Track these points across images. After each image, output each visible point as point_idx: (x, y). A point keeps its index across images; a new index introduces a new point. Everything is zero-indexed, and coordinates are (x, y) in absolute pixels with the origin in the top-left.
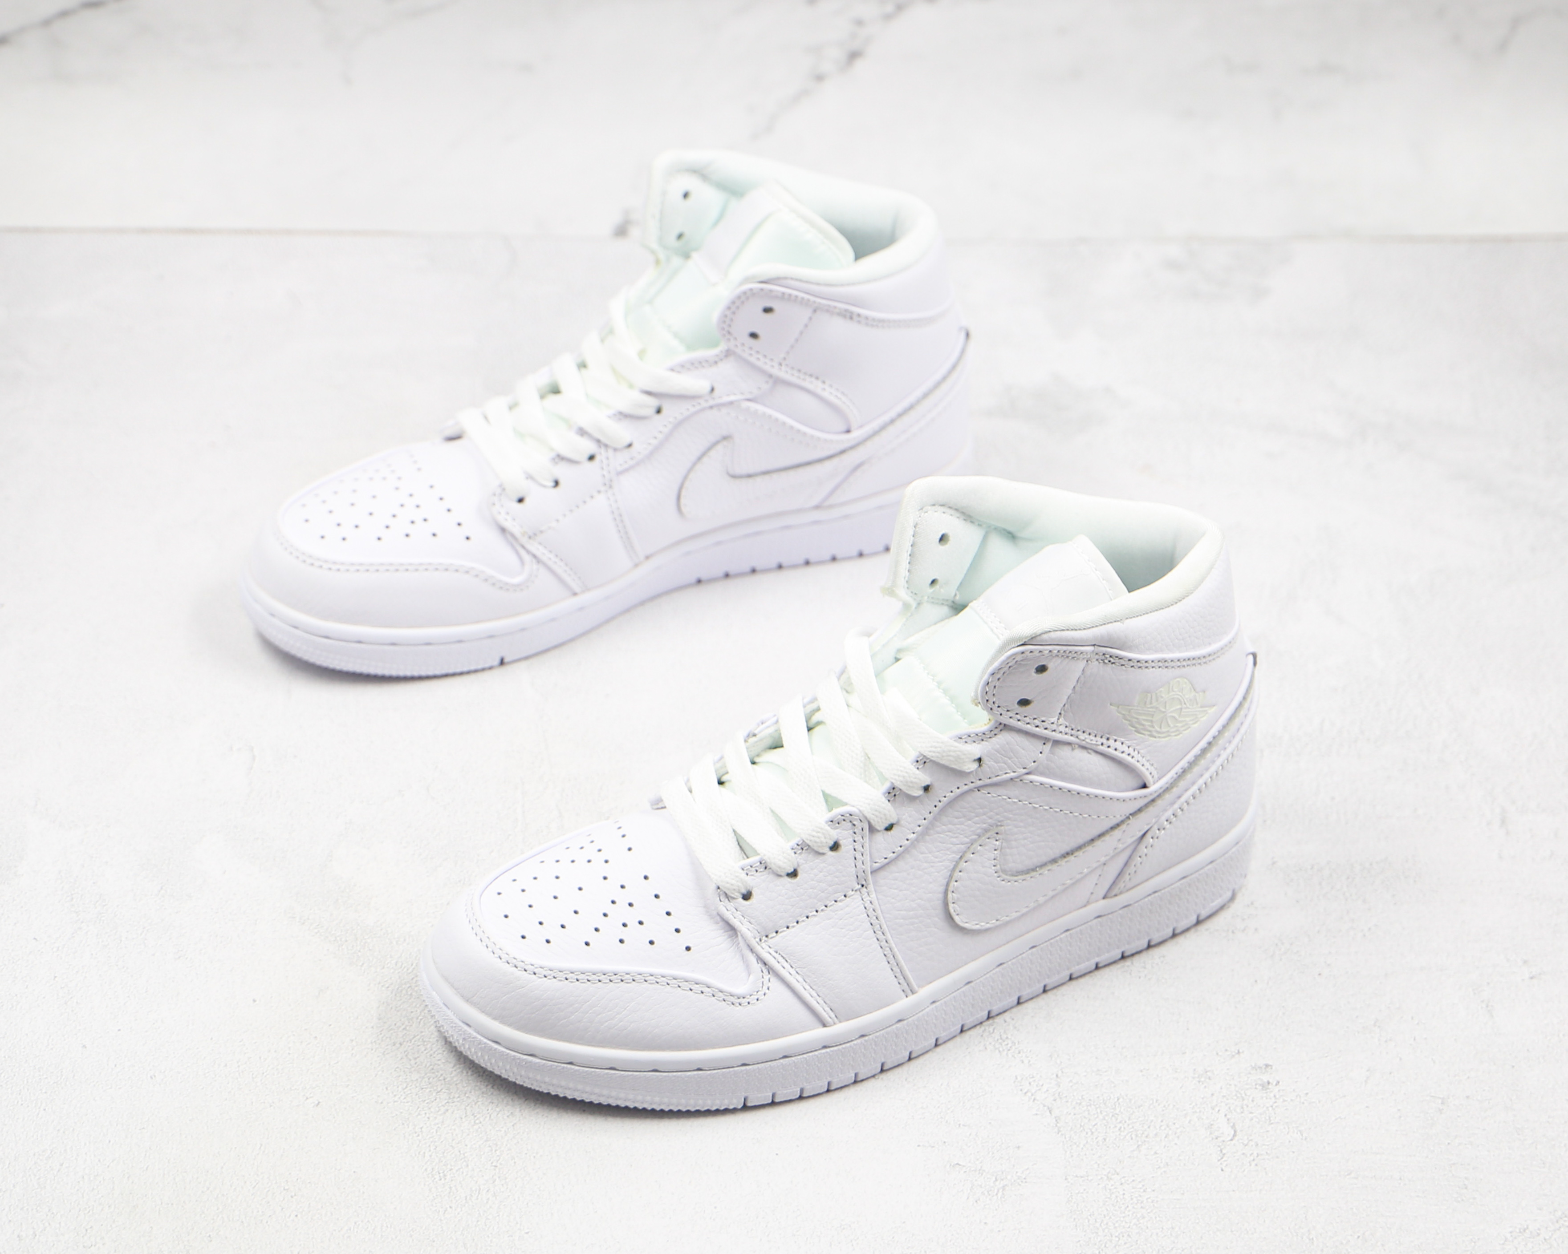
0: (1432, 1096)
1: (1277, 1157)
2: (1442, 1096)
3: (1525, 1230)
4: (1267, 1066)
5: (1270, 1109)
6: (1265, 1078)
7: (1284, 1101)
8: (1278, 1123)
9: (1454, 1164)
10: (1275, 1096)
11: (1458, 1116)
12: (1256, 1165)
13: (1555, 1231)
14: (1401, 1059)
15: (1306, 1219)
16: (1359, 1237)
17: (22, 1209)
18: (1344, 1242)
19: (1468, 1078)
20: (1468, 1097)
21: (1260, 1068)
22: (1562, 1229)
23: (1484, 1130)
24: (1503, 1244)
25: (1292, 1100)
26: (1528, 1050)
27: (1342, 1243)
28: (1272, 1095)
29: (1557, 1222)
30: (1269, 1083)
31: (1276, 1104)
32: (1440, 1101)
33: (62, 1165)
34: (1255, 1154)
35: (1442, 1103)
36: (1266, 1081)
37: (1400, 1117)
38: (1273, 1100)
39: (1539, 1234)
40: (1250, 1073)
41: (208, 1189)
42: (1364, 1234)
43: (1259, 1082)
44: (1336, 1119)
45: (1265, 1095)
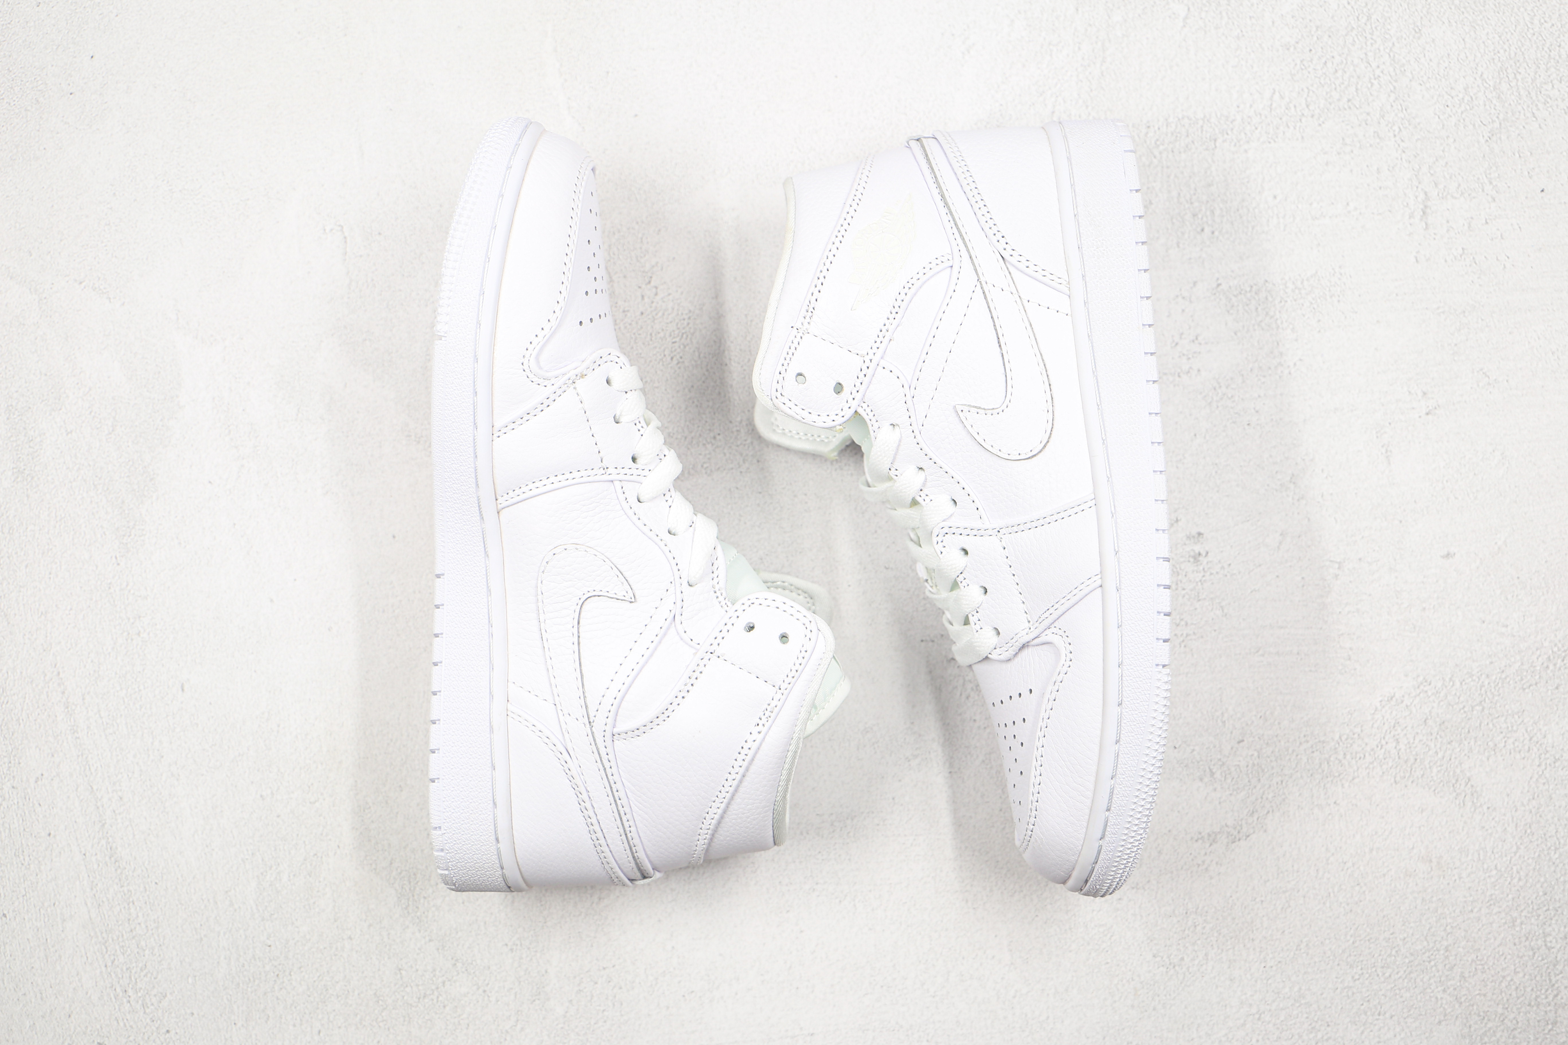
0: (1331, 561)
1: (1202, 637)
2: (1338, 560)
3: (1392, 698)
4: (1200, 534)
5: (1199, 584)
6: (1197, 548)
7: (1211, 574)
8: (1205, 599)
9: (1342, 634)
10: (1204, 569)
11: (1350, 582)
12: (1185, 646)
13: (1415, 697)
14: (1309, 520)
15: (1221, 702)
16: (1261, 717)
17: (258, 770)
18: (1249, 723)
19: (1363, 537)
20: (1360, 559)
21: (1194, 537)
22: (1421, 695)
23: (1370, 595)
24: (1373, 714)
25: (1217, 573)
26: (1415, 502)
27: (1247, 724)
28: (1201, 568)
29: (1418, 687)
30: (1200, 554)
31: (1204, 579)
32: (1337, 566)
33: (279, 726)
34: (1185, 635)
35: (1339, 568)
36: (1197, 552)
37: (1303, 586)
38: (1202, 574)
39: (1402, 702)
40: (1185, 544)
41: (391, 740)
42: (1265, 713)
43: (1192, 554)
44: (1252, 592)
45: (1196, 568)
